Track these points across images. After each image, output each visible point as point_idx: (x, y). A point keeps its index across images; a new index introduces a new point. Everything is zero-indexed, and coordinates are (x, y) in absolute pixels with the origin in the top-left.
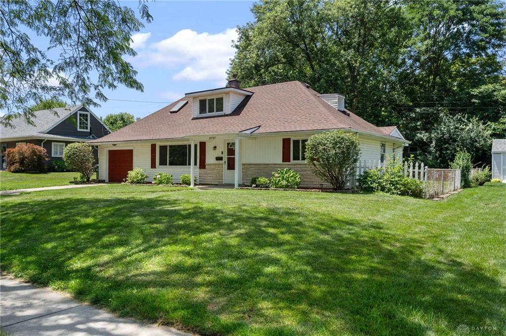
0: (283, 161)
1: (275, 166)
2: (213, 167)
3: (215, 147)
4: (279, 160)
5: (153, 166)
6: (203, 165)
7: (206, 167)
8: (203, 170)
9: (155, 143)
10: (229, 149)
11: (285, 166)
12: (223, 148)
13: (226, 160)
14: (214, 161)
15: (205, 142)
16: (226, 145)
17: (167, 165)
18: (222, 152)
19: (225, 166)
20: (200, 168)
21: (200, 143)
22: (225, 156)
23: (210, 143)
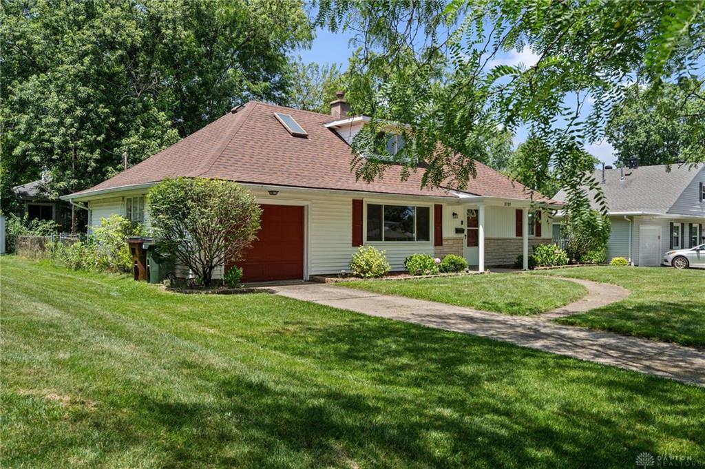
0: (517, 236)
1: (512, 241)
2: (451, 242)
3: (454, 214)
4: (514, 236)
5: (357, 241)
6: (439, 241)
7: (444, 243)
8: (439, 248)
9: (361, 199)
10: (468, 218)
11: (518, 241)
12: (463, 216)
13: (466, 232)
14: (453, 235)
15: (441, 205)
16: (466, 211)
17: (381, 240)
18: (462, 222)
19: (465, 241)
20: (435, 245)
21: (435, 205)
22: (465, 227)
23: (447, 207)
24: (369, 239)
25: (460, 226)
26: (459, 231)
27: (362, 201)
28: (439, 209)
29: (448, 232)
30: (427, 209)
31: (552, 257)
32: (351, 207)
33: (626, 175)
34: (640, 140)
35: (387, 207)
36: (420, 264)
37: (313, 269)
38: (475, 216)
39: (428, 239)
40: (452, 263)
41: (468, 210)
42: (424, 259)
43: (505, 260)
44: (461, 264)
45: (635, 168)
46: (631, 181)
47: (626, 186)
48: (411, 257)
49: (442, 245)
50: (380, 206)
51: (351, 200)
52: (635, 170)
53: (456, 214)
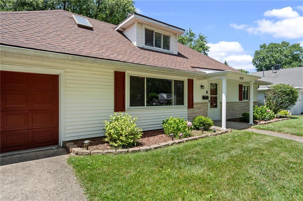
0: (239, 101)
1: (237, 104)
2: (199, 105)
3: (202, 86)
5: (119, 106)
6: (191, 105)
7: (194, 106)
8: (191, 110)
9: (123, 71)
10: (211, 89)
11: (240, 104)
12: (207, 88)
13: (209, 99)
14: (201, 101)
15: (193, 80)
16: (210, 85)
17: (144, 106)
18: (207, 92)
19: (209, 105)
20: (188, 108)
21: (188, 79)
22: (209, 95)
23: (197, 81)
24: (132, 104)
25: (206, 95)
26: (204, 98)
27: (124, 73)
28: (191, 83)
29: (197, 98)
30: (182, 82)
31: (265, 114)
32: (113, 77)
33: (274, 73)
34: (267, 63)
35: (149, 80)
36: (174, 127)
37: (67, 135)
38: (215, 88)
39: (183, 104)
40: (201, 123)
41: (211, 84)
42: (177, 123)
43: (233, 115)
44: (209, 124)
45: (278, 70)
46: (278, 75)
47: (276, 77)
48: (167, 120)
49: (193, 108)
50: (143, 79)
51: (113, 71)
52: (278, 71)
53: (203, 86)
